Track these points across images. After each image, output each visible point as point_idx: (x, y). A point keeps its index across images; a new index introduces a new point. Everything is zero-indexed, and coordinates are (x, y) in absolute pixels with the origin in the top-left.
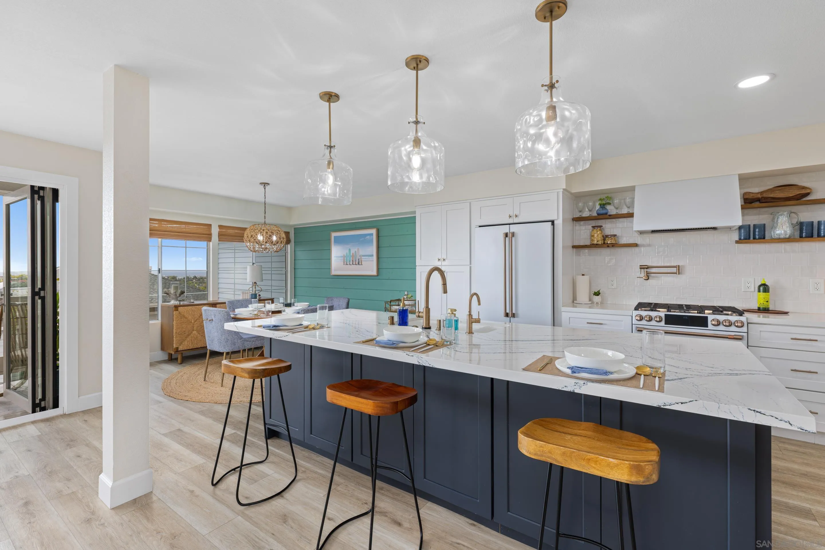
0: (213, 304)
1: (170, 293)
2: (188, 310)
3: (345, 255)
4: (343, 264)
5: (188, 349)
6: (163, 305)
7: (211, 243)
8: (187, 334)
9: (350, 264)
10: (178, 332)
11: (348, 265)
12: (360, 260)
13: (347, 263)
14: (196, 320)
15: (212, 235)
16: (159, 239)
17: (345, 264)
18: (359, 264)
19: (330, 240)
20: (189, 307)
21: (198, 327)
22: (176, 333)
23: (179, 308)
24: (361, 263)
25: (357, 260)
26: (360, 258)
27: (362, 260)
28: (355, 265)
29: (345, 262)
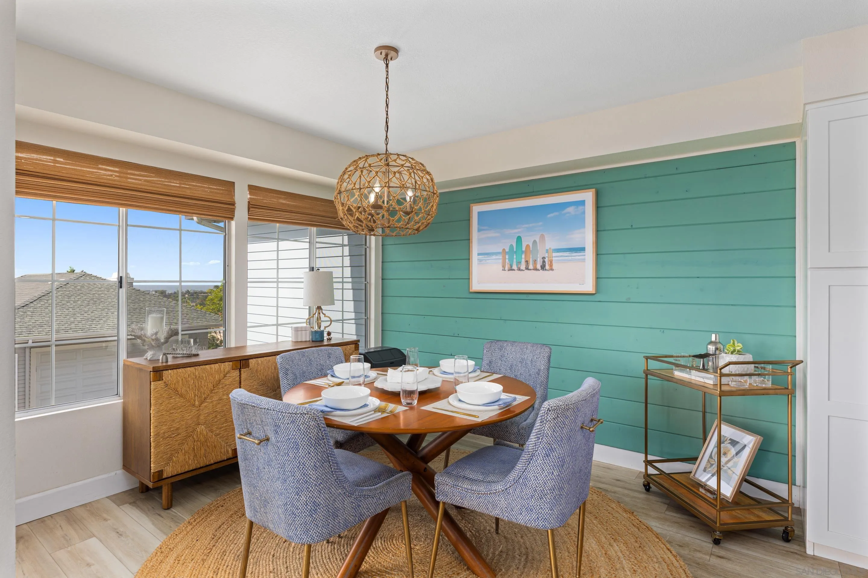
0: (241, 359)
1: (145, 335)
2: (186, 378)
3: (507, 250)
4: (502, 269)
5: (186, 470)
6: (128, 364)
7: (233, 223)
8: (184, 434)
9: (519, 269)
10: (162, 431)
11: (514, 270)
12: (546, 260)
13: (511, 266)
14: (205, 399)
15: (236, 205)
16: (121, 209)
17: (507, 268)
18: (543, 267)
19: (468, 220)
20: (189, 369)
21: (209, 414)
22: (157, 435)
23: (164, 372)
24: (551, 265)
25: (538, 259)
26: (547, 255)
27: (553, 259)
28: (533, 269)
29: (507, 264)
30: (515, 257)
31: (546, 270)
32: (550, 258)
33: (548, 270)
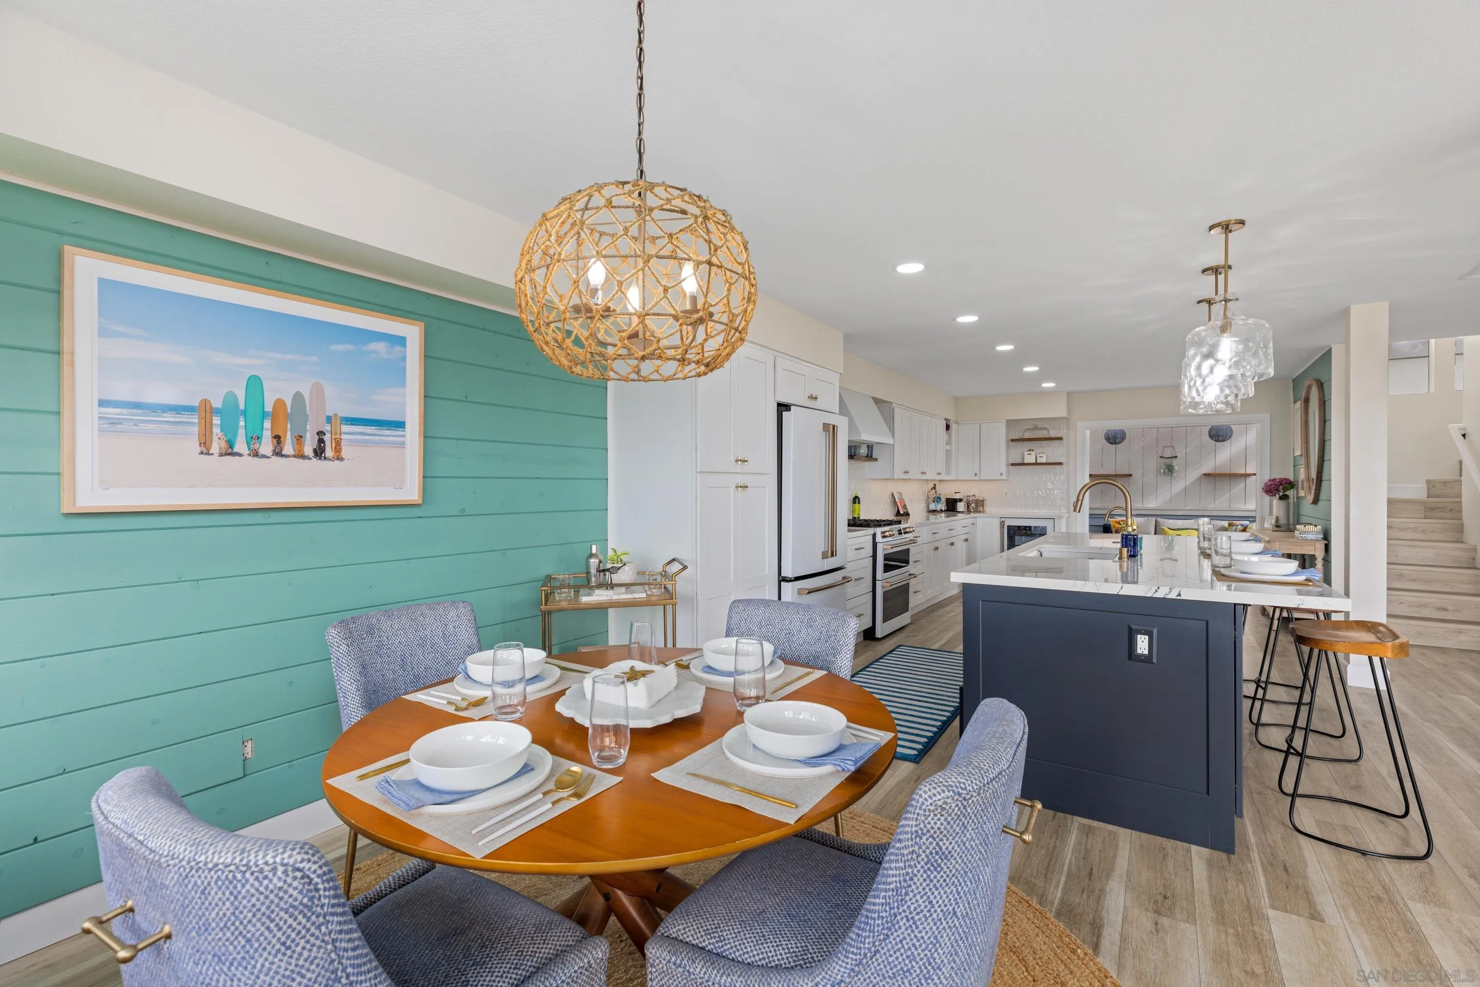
3: (220, 406)
4: (198, 449)
12: (327, 438)
17: (215, 448)
18: (319, 452)
24: (338, 448)
25: (308, 435)
26: (329, 428)
27: (343, 437)
28: (294, 456)
29: (215, 438)
30: (242, 423)
31: (325, 458)
32: (336, 434)
33: (330, 460)
